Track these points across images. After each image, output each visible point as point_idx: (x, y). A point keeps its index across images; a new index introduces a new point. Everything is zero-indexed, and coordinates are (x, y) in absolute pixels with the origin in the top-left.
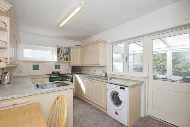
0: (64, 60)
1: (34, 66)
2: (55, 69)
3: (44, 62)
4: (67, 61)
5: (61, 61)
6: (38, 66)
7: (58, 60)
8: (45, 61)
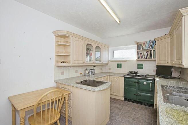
0: (146, 58)
1: (118, 64)
2: (137, 68)
3: (125, 61)
4: (151, 59)
5: (142, 59)
6: (121, 64)
7: (138, 58)
8: (127, 60)
